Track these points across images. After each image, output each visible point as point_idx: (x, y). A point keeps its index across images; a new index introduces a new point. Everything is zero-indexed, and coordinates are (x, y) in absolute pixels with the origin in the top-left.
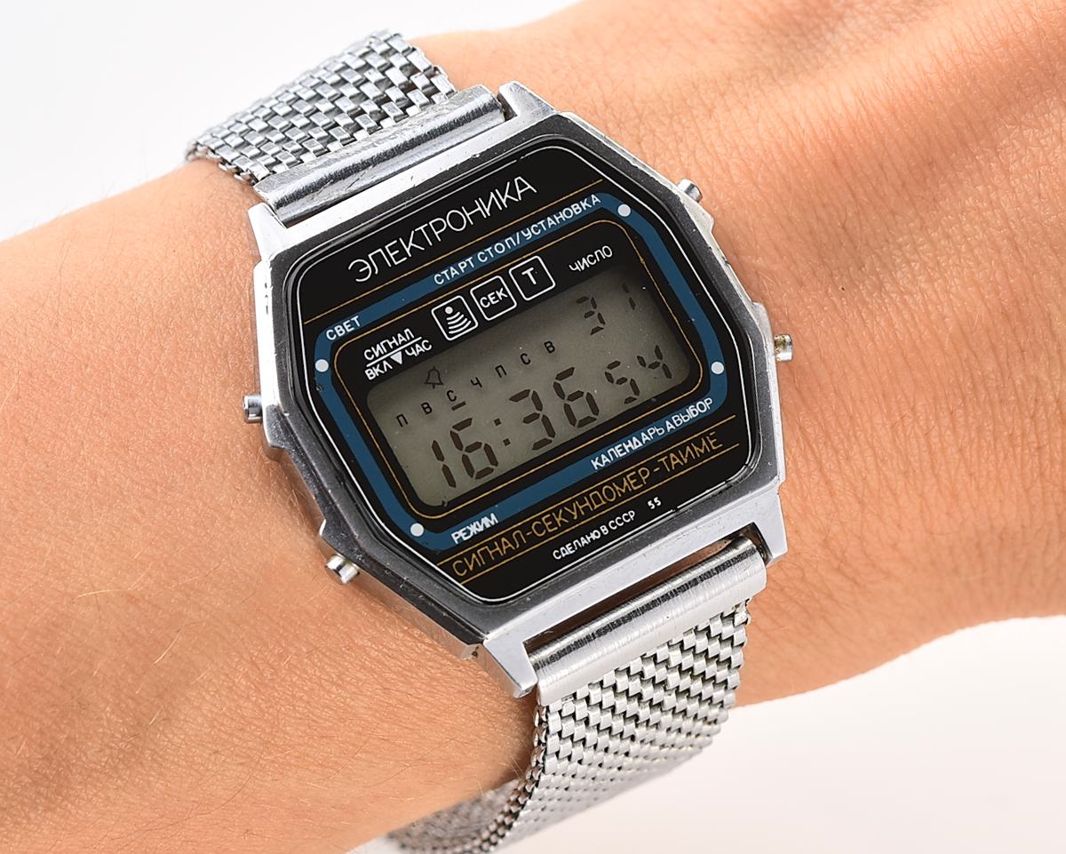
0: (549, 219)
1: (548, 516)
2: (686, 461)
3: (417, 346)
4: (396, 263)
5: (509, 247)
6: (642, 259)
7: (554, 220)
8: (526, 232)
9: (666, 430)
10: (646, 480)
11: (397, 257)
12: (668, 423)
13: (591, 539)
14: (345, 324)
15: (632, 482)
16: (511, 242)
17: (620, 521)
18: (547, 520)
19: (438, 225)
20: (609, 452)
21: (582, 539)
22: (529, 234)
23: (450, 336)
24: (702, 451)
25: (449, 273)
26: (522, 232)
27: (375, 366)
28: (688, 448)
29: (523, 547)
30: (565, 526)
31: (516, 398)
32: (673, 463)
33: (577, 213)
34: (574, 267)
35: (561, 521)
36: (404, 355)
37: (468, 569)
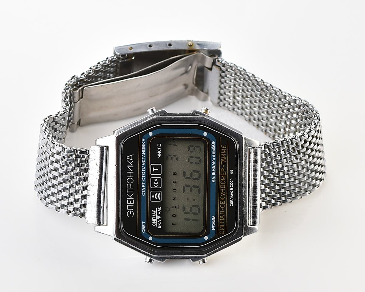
0: (142, 156)
1: (220, 201)
2: (225, 157)
3: (158, 210)
4: (133, 203)
5: (144, 171)
6: (166, 137)
7: (143, 154)
8: (143, 164)
9: (214, 157)
10: (224, 170)
11: (132, 202)
12: (213, 156)
13: (232, 194)
14: (142, 226)
15: (223, 175)
16: (143, 169)
17: (232, 184)
18: (221, 203)
20: (212, 176)
21: (231, 196)
23: (160, 200)
24: (225, 151)
25: (143, 191)
27: (158, 224)
28: (222, 154)
29: (225, 213)
31: (184, 191)
32: (224, 161)
33: (145, 147)
34: (159, 156)
35: (224, 199)
36: (159, 215)
37: (223, 230)
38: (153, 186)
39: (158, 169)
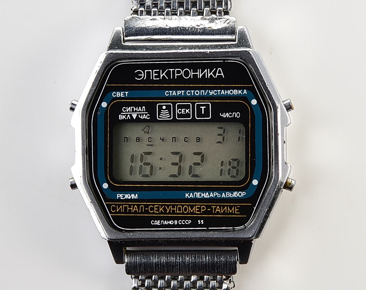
0: (223, 91)
1: (158, 206)
2: (222, 212)
3: (144, 115)
4: (154, 79)
5: (201, 94)
7: (225, 92)
8: (211, 92)
9: (221, 196)
10: (203, 211)
12: (224, 194)
13: (169, 223)
14: (122, 93)
15: (197, 209)
16: (203, 92)
17: (184, 222)
18: (156, 207)
19: (179, 72)
20: (195, 193)
21: (166, 221)
22: (212, 93)
23: (159, 118)
24: (231, 211)
25: (172, 93)
26: (209, 91)
27: (124, 115)
28: (226, 207)
29: (142, 213)
30: (162, 213)
31: (174, 153)
32: (217, 210)
33: (235, 94)
34: (222, 114)
36: (137, 116)
37: (116, 210)
38: (179, 107)
39: (203, 113)
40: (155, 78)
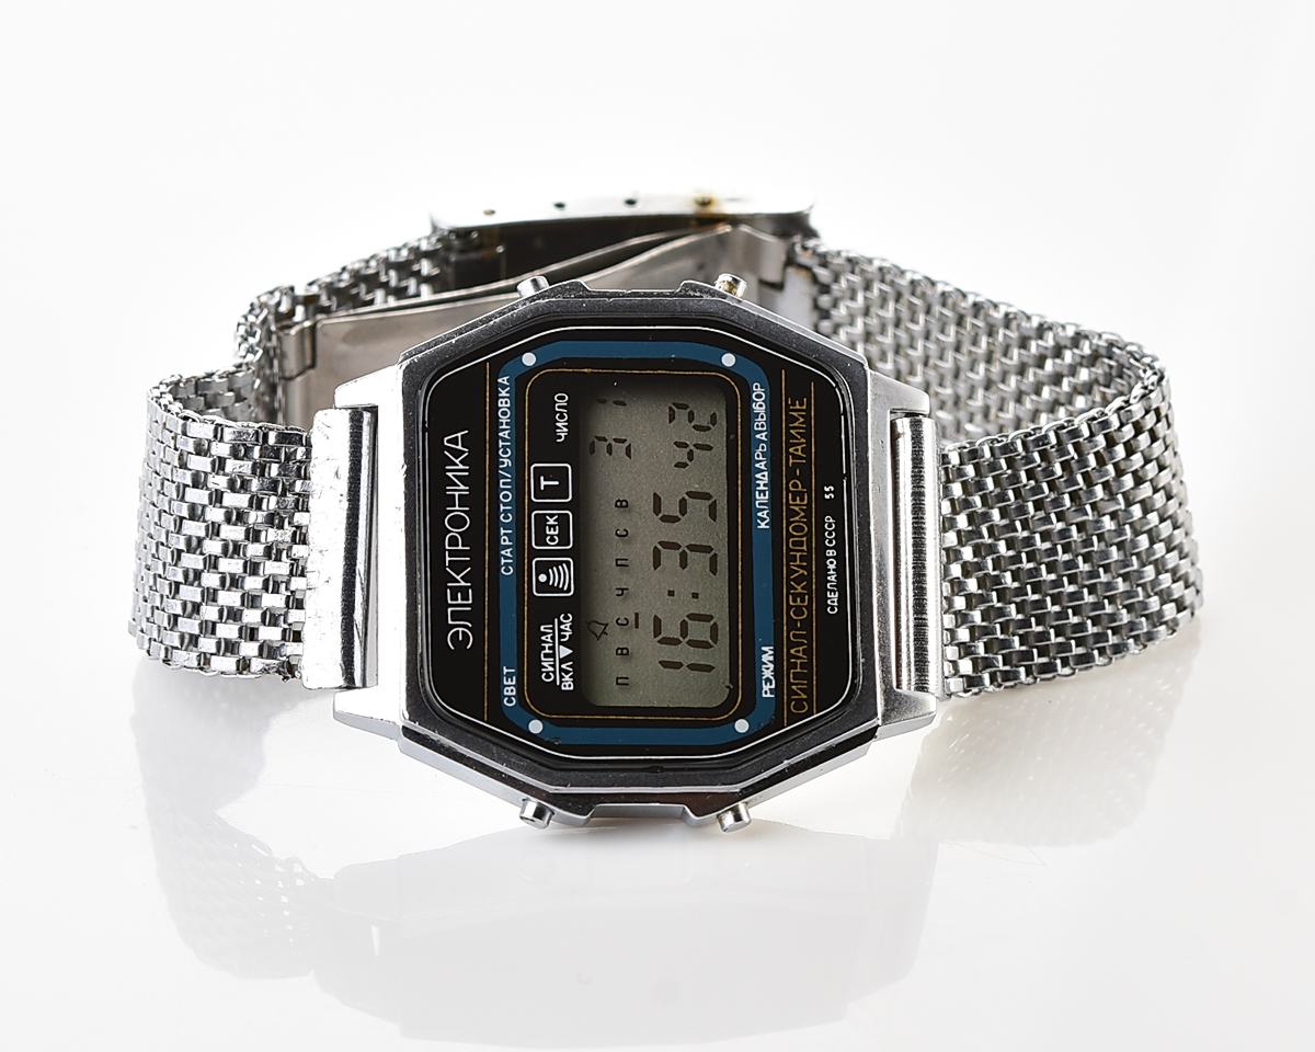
0: (501, 434)
1: (791, 596)
2: (803, 440)
3: (562, 627)
4: (470, 602)
5: (509, 487)
6: (586, 370)
7: (505, 430)
8: (503, 463)
9: (763, 442)
10: (803, 488)
11: (465, 598)
13: (834, 570)
14: (505, 683)
15: (798, 502)
16: (505, 482)
17: (830, 534)
18: (795, 601)
20: (758, 506)
21: (829, 578)
22: (506, 461)
23: (569, 590)
24: (802, 420)
25: (506, 558)
26: (501, 466)
27: (562, 677)
28: (792, 431)
29: (809, 637)
30: (808, 588)
31: (657, 562)
32: (800, 453)
33: (508, 405)
34: (560, 437)
35: (802, 588)
36: (565, 644)
37: (804, 700)
38: (541, 540)
39: (557, 483)
40: (468, 600)
